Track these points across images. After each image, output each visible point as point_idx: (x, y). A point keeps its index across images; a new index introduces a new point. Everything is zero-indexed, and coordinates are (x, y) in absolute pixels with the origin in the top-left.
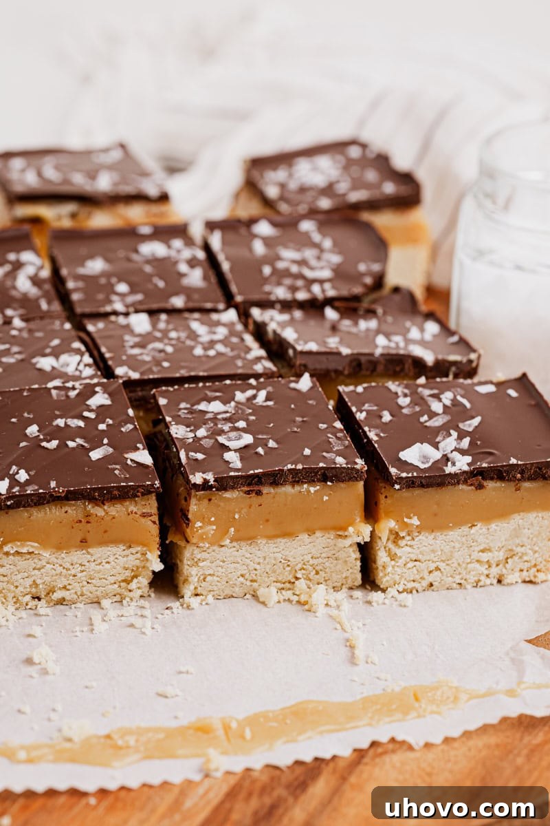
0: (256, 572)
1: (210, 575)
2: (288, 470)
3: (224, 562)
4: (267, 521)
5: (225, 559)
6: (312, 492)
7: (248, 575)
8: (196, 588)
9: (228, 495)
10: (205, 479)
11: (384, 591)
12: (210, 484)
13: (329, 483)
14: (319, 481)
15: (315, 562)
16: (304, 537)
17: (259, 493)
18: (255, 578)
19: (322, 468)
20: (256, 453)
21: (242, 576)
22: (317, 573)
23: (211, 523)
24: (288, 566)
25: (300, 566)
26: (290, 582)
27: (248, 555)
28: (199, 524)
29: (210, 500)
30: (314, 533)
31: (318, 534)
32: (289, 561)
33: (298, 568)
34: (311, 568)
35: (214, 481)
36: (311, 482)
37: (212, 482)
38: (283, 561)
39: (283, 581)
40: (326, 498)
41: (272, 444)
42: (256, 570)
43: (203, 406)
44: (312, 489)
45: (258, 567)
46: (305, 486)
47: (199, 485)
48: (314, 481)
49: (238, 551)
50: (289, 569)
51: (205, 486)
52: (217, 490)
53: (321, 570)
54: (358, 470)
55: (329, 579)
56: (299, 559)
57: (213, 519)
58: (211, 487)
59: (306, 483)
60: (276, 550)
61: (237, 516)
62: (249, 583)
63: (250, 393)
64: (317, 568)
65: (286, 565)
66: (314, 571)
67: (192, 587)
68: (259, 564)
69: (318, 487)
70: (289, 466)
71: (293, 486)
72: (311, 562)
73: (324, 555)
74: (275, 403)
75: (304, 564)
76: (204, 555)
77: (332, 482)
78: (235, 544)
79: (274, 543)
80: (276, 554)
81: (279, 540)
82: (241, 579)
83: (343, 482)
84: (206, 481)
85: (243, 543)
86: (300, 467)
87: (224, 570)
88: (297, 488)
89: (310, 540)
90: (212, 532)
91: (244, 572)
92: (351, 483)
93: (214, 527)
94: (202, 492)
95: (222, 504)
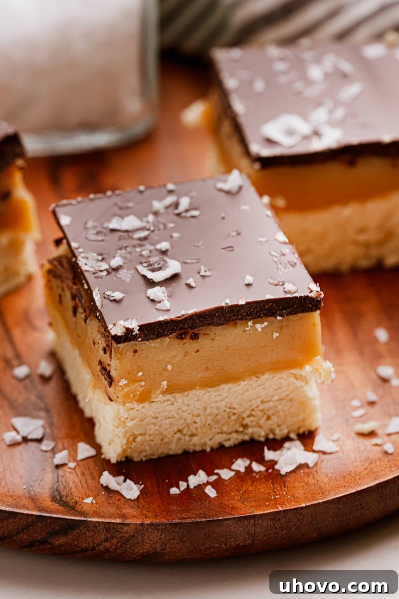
0: (195, 426)
1: (141, 434)
2: (228, 307)
3: (157, 418)
5: (158, 415)
6: (260, 330)
7: (186, 429)
10: (127, 329)
12: (134, 333)
13: (279, 318)
14: (266, 315)
15: (266, 406)
16: (252, 380)
17: (194, 337)
18: (194, 431)
19: (270, 300)
20: (187, 284)
21: (180, 431)
22: (269, 418)
23: (139, 379)
24: (234, 414)
25: (248, 413)
26: (237, 432)
27: (185, 408)
28: (124, 382)
29: (135, 352)
30: (263, 375)
31: (268, 375)
32: (234, 409)
33: (245, 415)
34: (261, 414)
35: (139, 330)
36: (257, 318)
37: (136, 331)
38: (228, 410)
39: (229, 431)
40: (276, 335)
42: (195, 423)
43: (114, 223)
44: (259, 327)
45: (198, 419)
46: (250, 323)
47: (121, 337)
48: (260, 317)
49: (173, 404)
50: (233, 418)
51: (128, 336)
52: (143, 339)
53: (273, 415)
54: (313, 298)
55: (283, 424)
56: (246, 406)
57: (140, 374)
58: (136, 337)
59: (251, 319)
60: (218, 399)
61: (169, 367)
62: (187, 439)
63: (170, 199)
64: (269, 413)
65: (231, 414)
66: (265, 417)
68: (199, 416)
69: (266, 324)
71: (236, 325)
72: (261, 407)
73: (275, 398)
75: (253, 410)
77: (282, 315)
78: (169, 397)
79: (216, 391)
80: (218, 404)
81: (222, 386)
82: (178, 435)
83: (295, 314)
84: (129, 331)
85: (179, 395)
86: (242, 302)
87: (157, 427)
88: (241, 327)
89: (258, 383)
90: (141, 389)
91: (181, 427)
92: (305, 314)
93: (143, 383)
94: (125, 344)
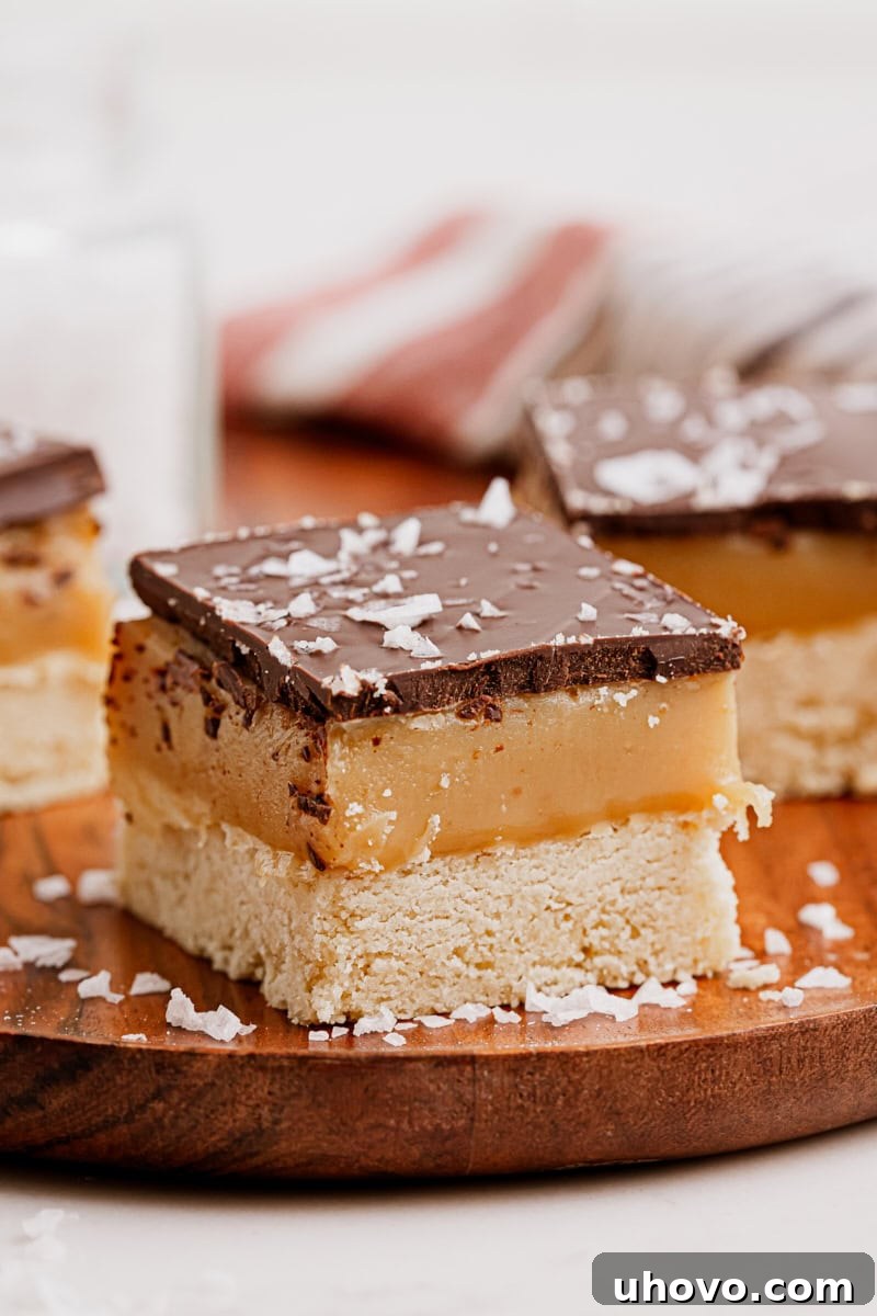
0: (490, 940)
1: (379, 954)
2: (562, 649)
3: (413, 915)
4: (517, 792)
5: (417, 909)
6: (623, 703)
7: (471, 949)
8: (345, 996)
9: (420, 723)
10: (364, 684)
12: (376, 695)
13: (661, 679)
14: (636, 676)
15: (631, 901)
16: (603, 832)
17: (493, 715)
18: (489, 957)
19: (642, 639)
20: (460, 628)
21: (458, 952)
22: (635, 934)
23: (384, 805)
24: (567, 917)
25: (594, 915)
27: (471, 894)
28: (355, 808)
29: (377, 742)
30: (627, 820)
31: (637, 822)
32: (569, 904)
33: (589, 922)
34: (620, 921)
35: (387, 687)
36: (618, 679)
37: (381, 690)
38: (555, 906)
39: (557, 960)
40: (653, 721)
41: (487, 609)
42: (489, 933)
43: (272, 567)
44: (622, 698)
45: (495, 925)
46: (603, 690)
47: (350, 699)
48: (622, 676)
49: (445, 883)
50: (569, 925)
51: (367, 703)
52: (397, 710)
53: (644, 926)
54: (726, 640)
55: (662, 950)
56: (591, 898)
57: (388, 793)
58: (380, 703)
59: (603, 682)
60: (536, 875)
61: (445, 783)
62: (473, 973)
63: (372, 536)
64: (635, 920)
65: (561, 916)
66: (628, 929)
67: (337, 992)
68: (497, 915)
69: (634, 693)
70: (560, 640)
71: (573, 694)
72: (620, 905)
73: (650, 882)
74: (448, 546)
75: (604, 911)
76: (365, 900)
77: (666, 674)
78: (438, 864)
79: (533, 856)
80: (537, 887)
81: (543, 846)
82: (456, 962)
83: (691, 674)
84: (367, 689)
85: (458, 861)
86: (587, 640)
87: (413, 939)
88: (585, 698)
89: (616, 842)
90: (388, 830)
91: (461, 942)
92: (710, 677)
93: (393, 815)
94: (357, 721)
95: (407, 750)
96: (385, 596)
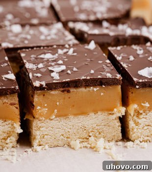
1: (46, 135)
2: (83, 79)
3: (53, 128)
4: (73, 106)
6: (95, 91)
7: (65, 134)
8: (39, 142)
9: (53, 92)
10: (41, 84)
11: (133, 141)
13: (104, 86)
14: (99, 85)
15: (99, 127)
16: (92, 114)
17: (68, 91)
18: (69, 136)
19: (100, 78)
20: (67, 73)
21: (62, 135)
22: (100, 133)
23: (45, 107)
24: (85, 130)
25: (91, 130)
26: (86, 138)
27: (65, 125)
28: (39, 108)
29: (44, 95)
30: (97, 113)
31: (99, 113)
32: (85, 127)
34: (96, 131)
36: (95, 86)
37: (44, 86)
38: (82, 127)
39: (83, 138)
40: (102, 94)
41: (75, 69)
42: (69, 132)
43: (42, 56)
44: (95, 89)
45: (70, 130)
46: (92, 88)
47: (38, 87)
48: (96, 85)
49: (59, 122)
50: (85, 131)
51: (41, 88)
52: (47, 90)
54: (118, 79)
55: (106, 137)
56: (90, 126)
57: (46, 105)
58: (44, 88)
59: (92, 86)
60: (78, 121)
61: (58, 104)
62: (66, 139)
63: (65, 50)
64: (100, 131)
66: (98, 133)
67: (37, 141)
68: (70, 129)
69: (98, 88)
70: (83, 78)
71: (86, 88)
72: (97, 128)
73: (103, 124)
74: (78, 54)
75: (93, 129)
76: (43, 124)
77: (105, 85)
78: (58, 118)
79: (78, 118)
80: (78, 124)
81: (80, 116)
82: (62, 137)
83: (110, 85)
84: (41, 85)
85: (62, 118)
86: (88, 78)
87: (53, 132)
88: (88, 89)
89: (94, 116)
90: (46, 112)
91: (63, 133)
92: (115, 86)
93: (47, 109)
94: (40, 91)
95: (50, 97)
96: (59, 64)
